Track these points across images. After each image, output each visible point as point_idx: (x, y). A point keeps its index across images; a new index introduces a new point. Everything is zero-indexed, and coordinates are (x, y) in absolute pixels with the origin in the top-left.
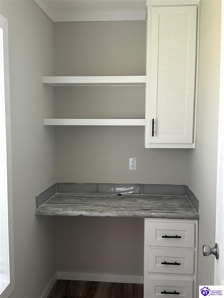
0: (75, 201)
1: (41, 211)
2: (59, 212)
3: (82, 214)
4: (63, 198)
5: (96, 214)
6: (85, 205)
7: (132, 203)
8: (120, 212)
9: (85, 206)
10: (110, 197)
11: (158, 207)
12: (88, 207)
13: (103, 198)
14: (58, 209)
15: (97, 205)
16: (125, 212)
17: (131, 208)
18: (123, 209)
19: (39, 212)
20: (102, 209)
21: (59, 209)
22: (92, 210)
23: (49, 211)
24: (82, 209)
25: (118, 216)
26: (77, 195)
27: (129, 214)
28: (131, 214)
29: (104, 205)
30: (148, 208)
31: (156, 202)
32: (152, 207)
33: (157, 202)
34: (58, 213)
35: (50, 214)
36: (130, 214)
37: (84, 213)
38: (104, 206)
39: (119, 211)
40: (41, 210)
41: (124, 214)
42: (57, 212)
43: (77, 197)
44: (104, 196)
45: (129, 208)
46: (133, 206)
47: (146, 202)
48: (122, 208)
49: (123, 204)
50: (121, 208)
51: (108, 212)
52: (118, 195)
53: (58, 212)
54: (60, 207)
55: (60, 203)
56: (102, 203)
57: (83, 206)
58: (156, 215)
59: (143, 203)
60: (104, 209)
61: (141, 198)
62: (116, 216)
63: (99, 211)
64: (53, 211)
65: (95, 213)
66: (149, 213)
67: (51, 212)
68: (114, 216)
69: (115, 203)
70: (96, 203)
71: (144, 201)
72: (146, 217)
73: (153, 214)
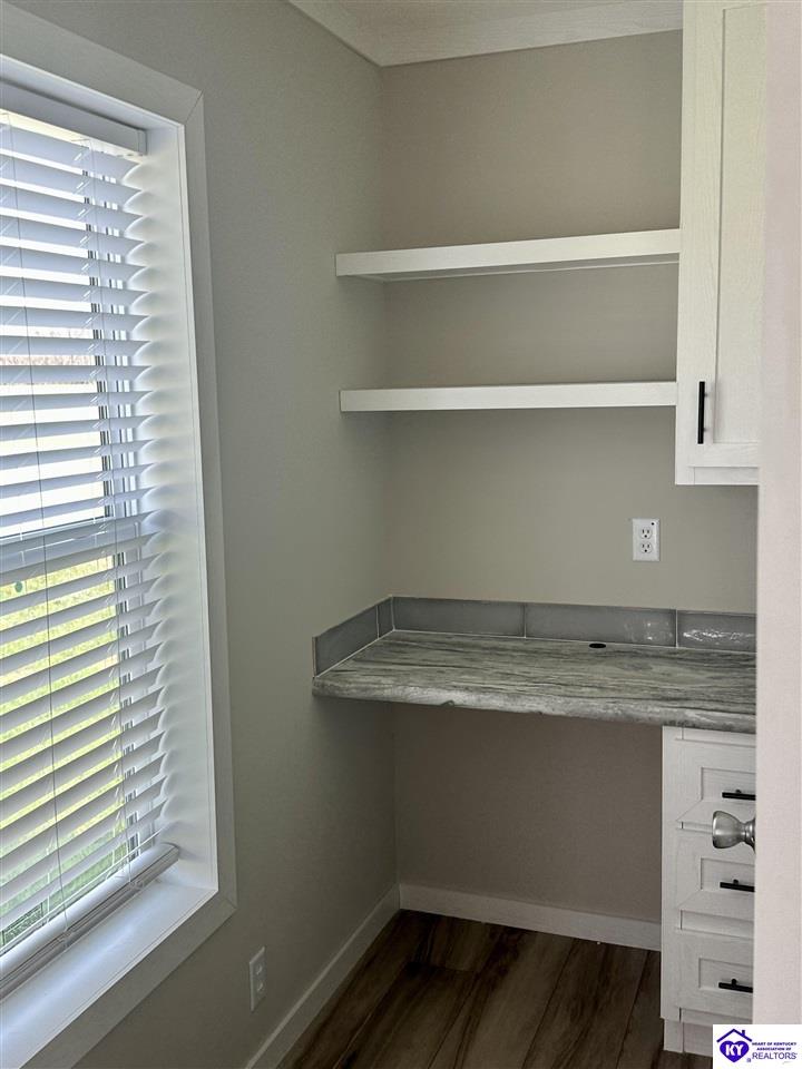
0: (443, 658)
1: (329, 683)
2: (384, 689)
3: (451, 701)
4: (407, 645)
5: (495, 703)
6: (469, 673)
7: (633, 673)
8: (574, 700)
9: (466, 677)
10: (563, 652)
11: (719, 692)
12: (477, 680)
13: (535, 652)
14: (380, 678)
15: (507, 676)
16: (592, 702)
17: (620, 691)
18: (592, 692)
19: (323, 686)
20: (520, 688)
21: (383, 680)
22: (484, 690)
23: (353, 685)
24: (455, 683)
25: (570, 715)
26: (455, 640)
27: (607, 708)
28: (612, 708)
29: (532, 675)
30: (678, 695)
31: (718, 674)
32: (697, 692)
33: (722, 674)
34: (378, 693)
35: (355, 693)
36: (610, 711)
37: (459, 698)
38: (529, 679)
39: (575, 697)
40: (330, 680)
41: (588, 710)
42: (374, 689)
43: (454, 645)
44: (543, 646)
45: (613, 690)
46: (627, 686)
47: (681, 672)
48: (588, 689)
49: (596, 676)
50: (584, 690)
51: (537, 698)
52: (591, 646)
53: (378, 689)
54: (387, 673)
55: (394, 661)
56: (526, 669)
57: (463, 674)
58: (703, 719)
59: (669, 675)
60: (526, 688)
61: (673, 659)
62: (563, 713)
63: (508, 694)
64: (363, 686)
65: (492, 698)
66: (675, 710)
67: (356, 688)
68: (557, 713)
69: (572, 670)
70: (507, 668)
71: (676, 668)
72: (666, 724)
73: (691, 715)
